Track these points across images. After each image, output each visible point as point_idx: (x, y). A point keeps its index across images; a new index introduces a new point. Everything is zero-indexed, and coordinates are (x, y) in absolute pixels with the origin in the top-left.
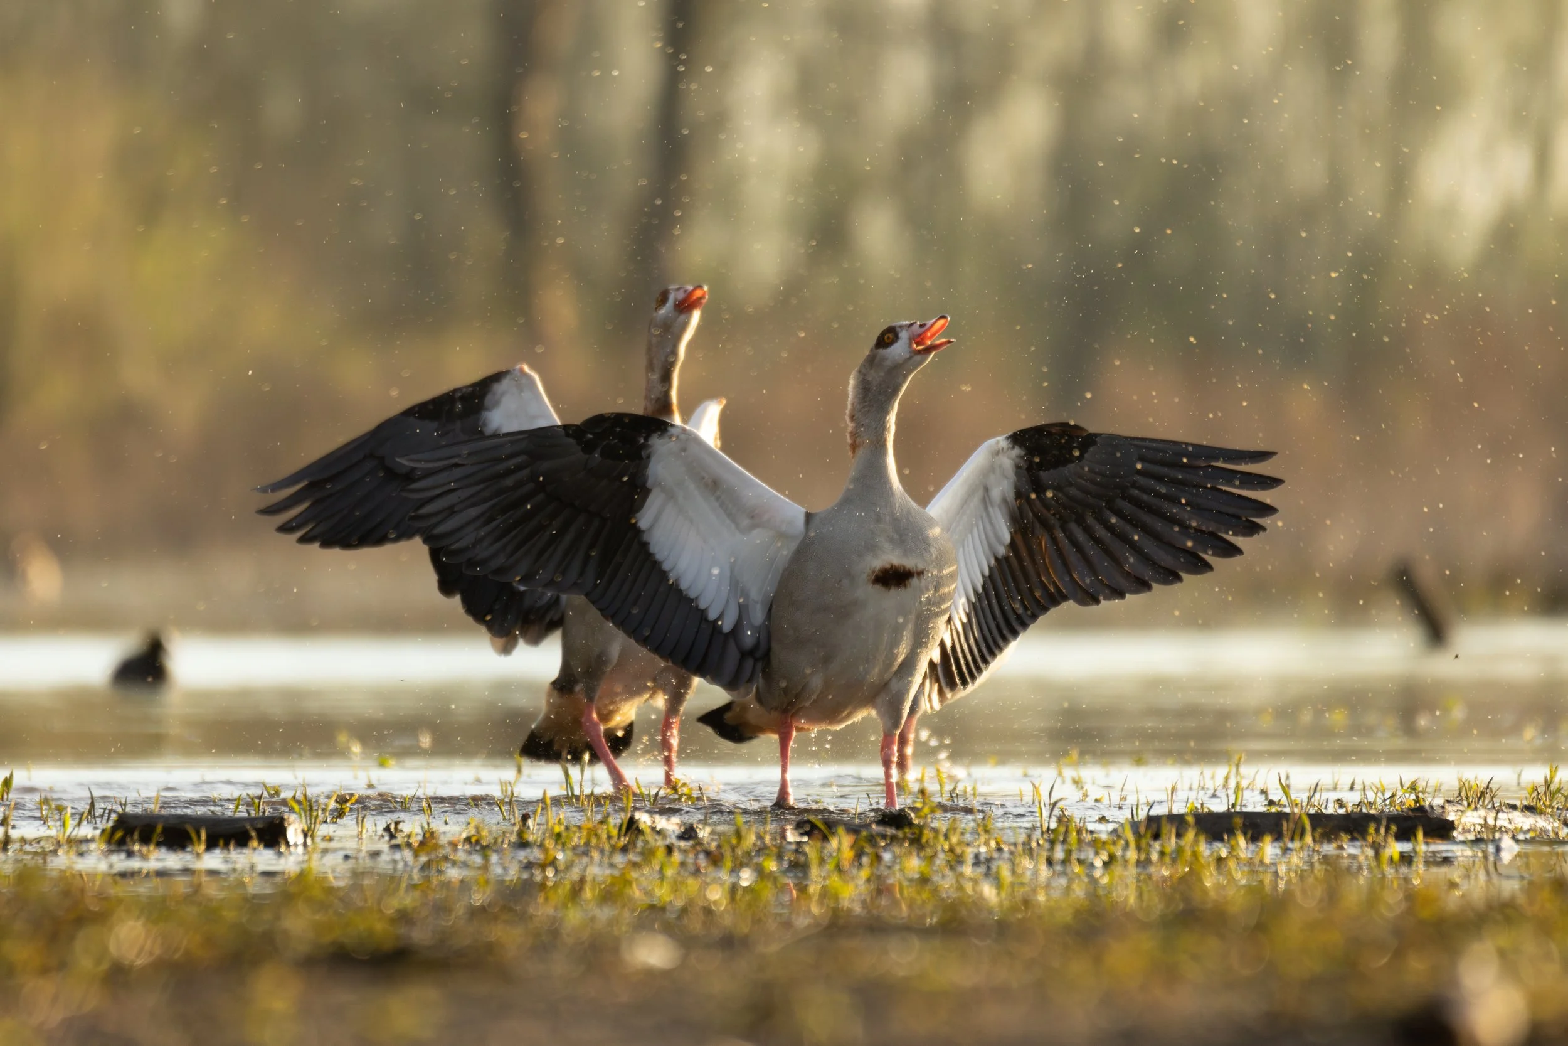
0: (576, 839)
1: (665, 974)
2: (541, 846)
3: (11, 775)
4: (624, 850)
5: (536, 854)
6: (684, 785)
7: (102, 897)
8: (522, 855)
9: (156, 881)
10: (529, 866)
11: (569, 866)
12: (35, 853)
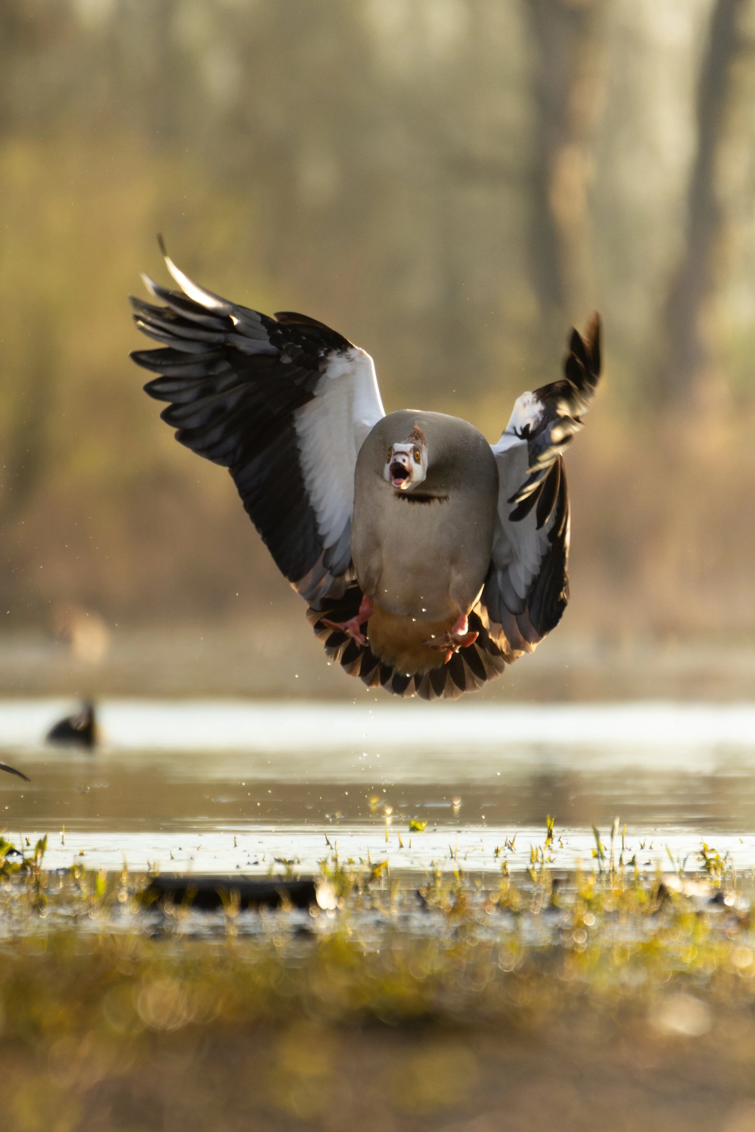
0: (609, 905)
1: (694, 1041)
2: (573, 913)
3: (45, 838)
4: (655, 915)
5: (565, 919)
6: (713, 850)
7: (136, 962)
8: (554, 920)
9: (188, 946)
10: (559, 931)
11: (600, 930)
12: (68, 917)
